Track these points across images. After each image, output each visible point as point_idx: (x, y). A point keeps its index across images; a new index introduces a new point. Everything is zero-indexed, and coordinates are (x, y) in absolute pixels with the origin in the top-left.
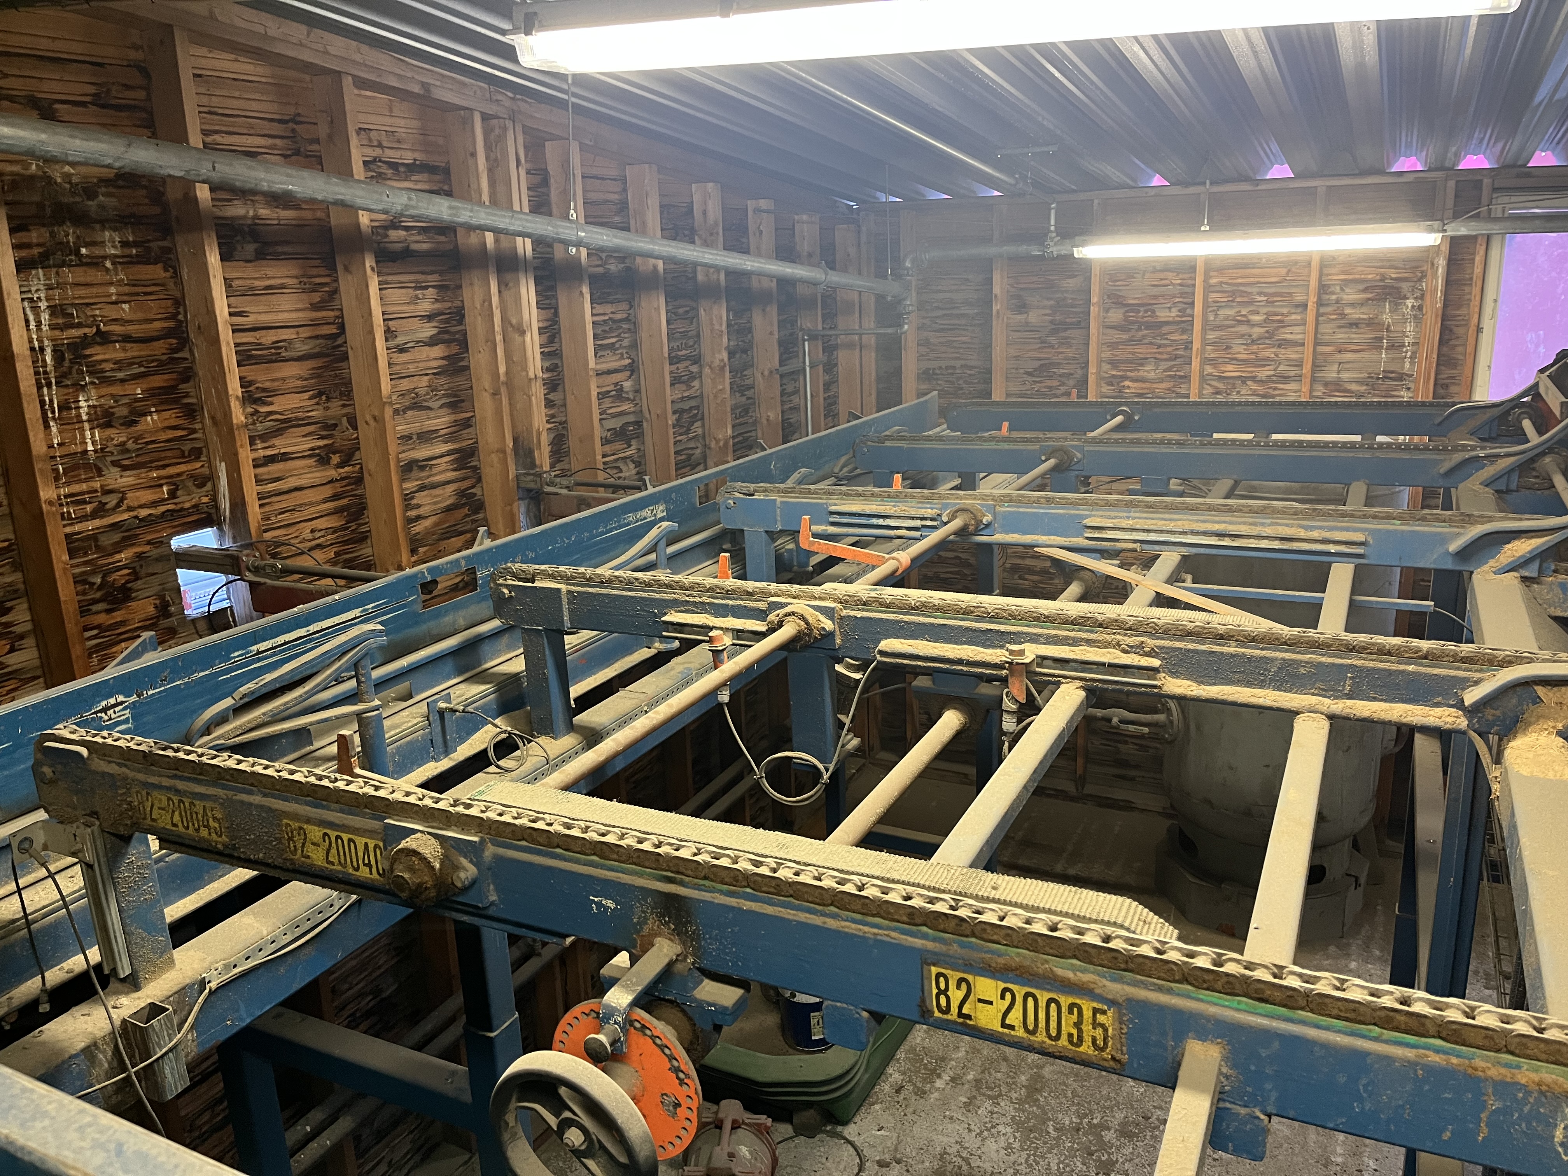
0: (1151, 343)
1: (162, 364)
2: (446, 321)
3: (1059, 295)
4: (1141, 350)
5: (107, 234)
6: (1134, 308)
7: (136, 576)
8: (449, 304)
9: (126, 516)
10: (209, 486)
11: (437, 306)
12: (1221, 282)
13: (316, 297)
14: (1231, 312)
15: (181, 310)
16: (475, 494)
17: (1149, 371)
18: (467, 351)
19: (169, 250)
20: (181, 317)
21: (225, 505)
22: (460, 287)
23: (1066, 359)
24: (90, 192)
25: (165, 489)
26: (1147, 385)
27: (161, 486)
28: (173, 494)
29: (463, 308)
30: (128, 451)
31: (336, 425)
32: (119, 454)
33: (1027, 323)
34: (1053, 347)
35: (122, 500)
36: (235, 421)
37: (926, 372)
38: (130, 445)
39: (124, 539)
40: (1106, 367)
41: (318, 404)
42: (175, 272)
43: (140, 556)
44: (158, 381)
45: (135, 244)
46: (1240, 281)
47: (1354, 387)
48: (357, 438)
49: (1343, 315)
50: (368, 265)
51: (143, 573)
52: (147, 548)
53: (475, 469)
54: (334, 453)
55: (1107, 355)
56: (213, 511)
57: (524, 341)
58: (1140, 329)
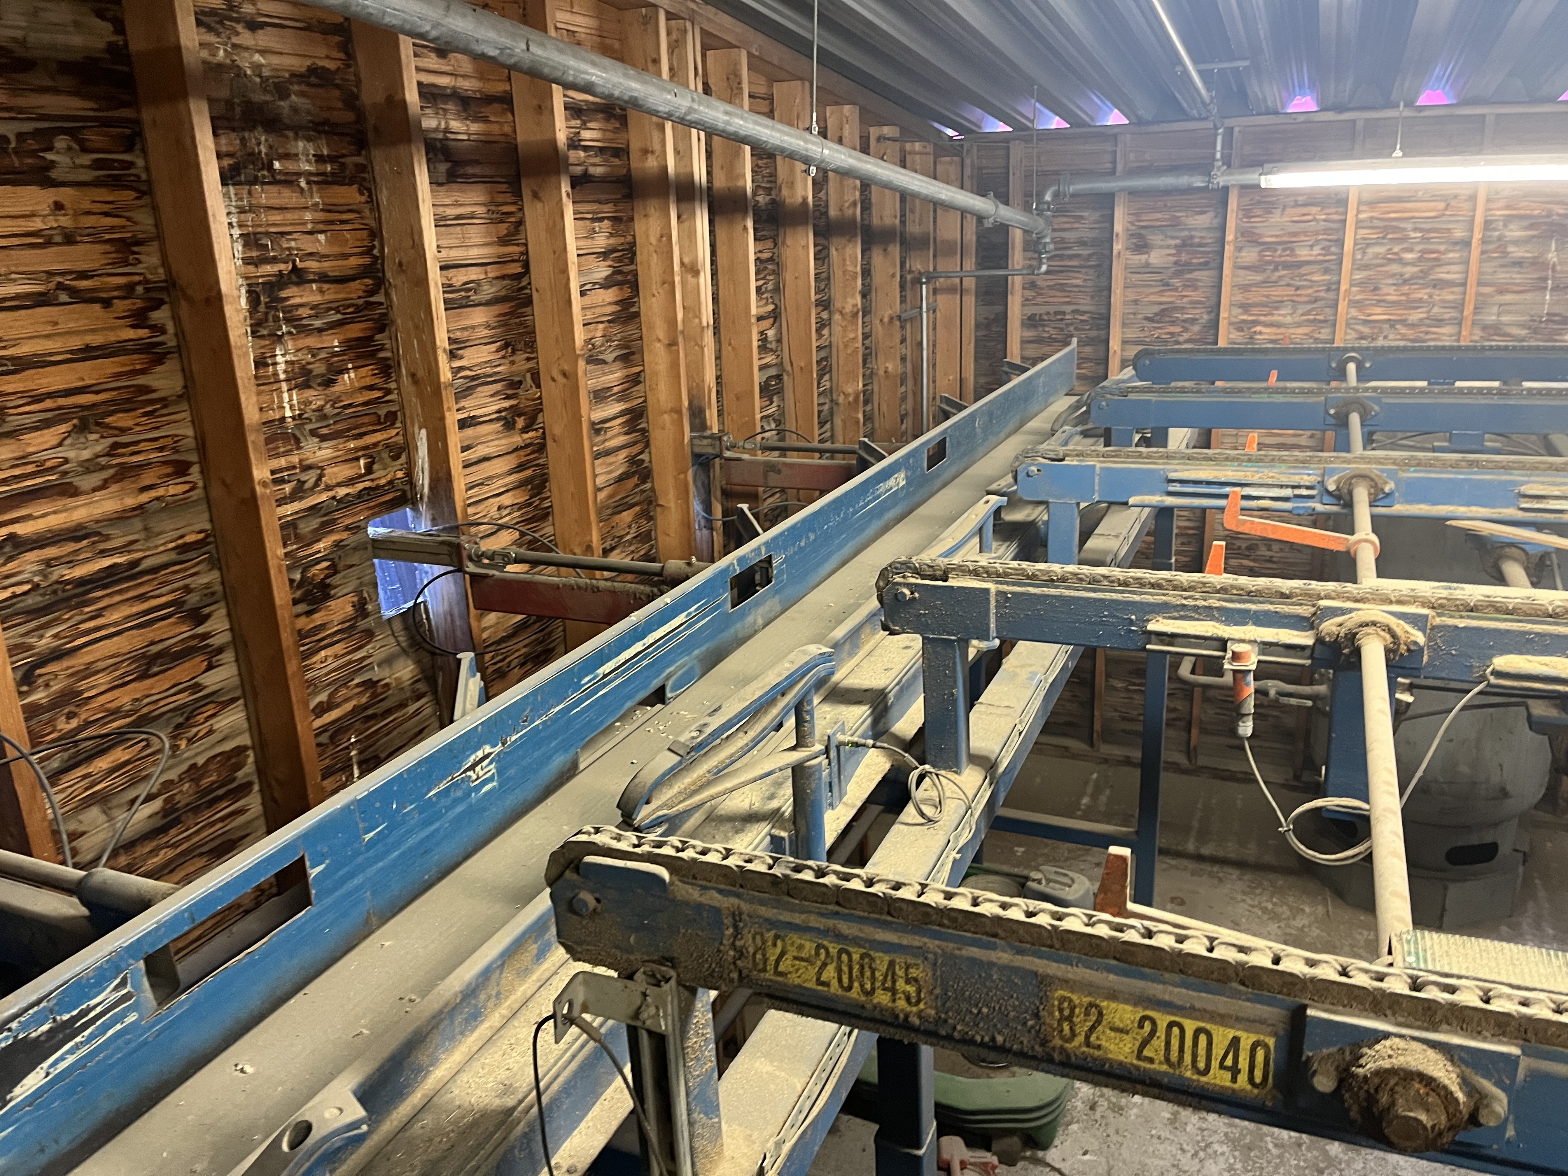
0: (1288, 285)
1: (358, 309)
2: (619, 260)
3: (1186, 233)
4: (1277, 293)
5: (301, 144)
6: (1270, 246)
7: (334, 570)
8: (622, 240)
9: (324, 497)
10: (403, 458)
11: (612, 241)
12: (1372, 218)
13: (503, 229)
14: (1381, 250)
15: (376, 243)
16: (643, 461)
17: (1284, 315)
18: (638, 295)
19: (362, 168)
20: (376, 252)
21: (424, 480)
22: (631, 219)
23: (1191, 302)
24: (281, 89)
25: (362, 462)
26: (1282, 330)
27: (357, 459)
28: (369, 469)
29: (634, 243)
30: (325, 417)
31: (520, 382)
32: (317, 421)
33: (1147, 265)
34: (1176, 290)
35: (320, 477)
36: (442, 379)
37: (1032, 318)
38: (328, 409)
39: (324, 525)
40: (1236, 311)
41: (504, 357)
42: (370, 196)
43: (337, 545)
44: (355, 331)
45: (331, 159)
46: (1392, 215)
47: (1515, 331)
48: (540, 398)
49: (1505, 254)
50: (563, 190)
51: (341, 566)
52: (345, 535)
53: (644, 431)
54: (519, 416)
55: (1239, 298)
56: (407, 488)
57: (698, 285)
58: (1276, 269)
